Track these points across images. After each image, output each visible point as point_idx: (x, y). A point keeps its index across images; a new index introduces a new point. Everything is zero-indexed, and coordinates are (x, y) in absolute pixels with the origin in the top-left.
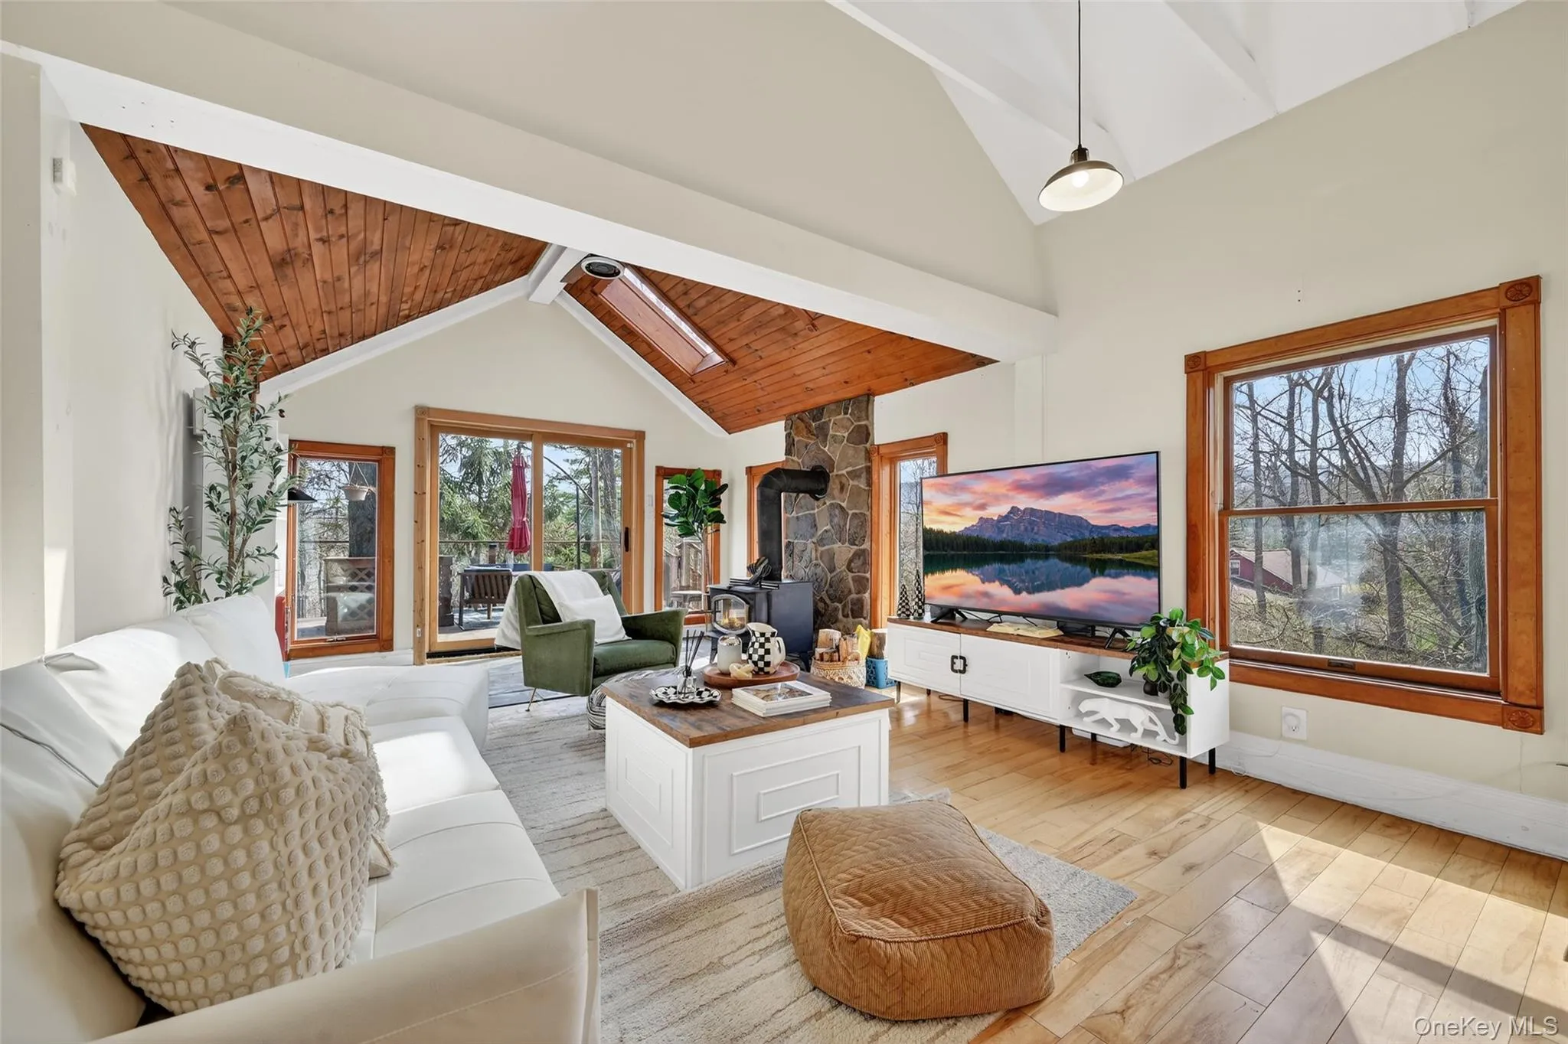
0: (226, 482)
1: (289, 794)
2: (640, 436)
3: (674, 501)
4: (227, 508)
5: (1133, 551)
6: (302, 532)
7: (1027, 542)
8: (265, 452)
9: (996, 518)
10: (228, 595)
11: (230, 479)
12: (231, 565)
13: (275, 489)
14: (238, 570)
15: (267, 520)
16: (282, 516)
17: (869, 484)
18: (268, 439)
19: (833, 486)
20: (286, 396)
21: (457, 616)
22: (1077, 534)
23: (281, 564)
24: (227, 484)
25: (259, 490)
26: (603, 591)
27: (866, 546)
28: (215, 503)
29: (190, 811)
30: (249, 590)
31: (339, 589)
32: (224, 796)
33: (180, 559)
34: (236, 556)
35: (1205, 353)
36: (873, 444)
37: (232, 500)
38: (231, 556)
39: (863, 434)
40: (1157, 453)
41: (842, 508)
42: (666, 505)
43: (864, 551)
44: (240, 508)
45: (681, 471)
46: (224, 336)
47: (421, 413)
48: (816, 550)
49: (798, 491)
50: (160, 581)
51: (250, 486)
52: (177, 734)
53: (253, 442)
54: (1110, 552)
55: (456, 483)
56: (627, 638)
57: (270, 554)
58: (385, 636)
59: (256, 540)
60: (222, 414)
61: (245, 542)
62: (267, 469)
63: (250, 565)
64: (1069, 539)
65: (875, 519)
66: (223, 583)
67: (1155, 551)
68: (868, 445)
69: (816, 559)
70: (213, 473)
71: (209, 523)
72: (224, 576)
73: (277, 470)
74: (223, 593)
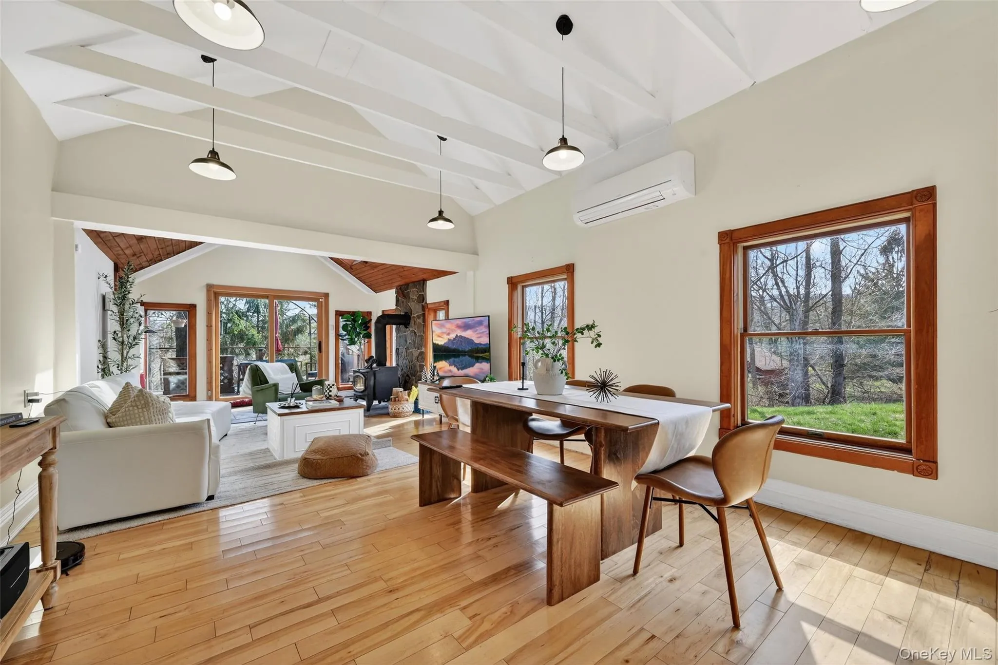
0: (119, 329)
1: (151, 405)
2: (326, 295)
3: (345, 327)
4: (120, 340)
5: (483, 353)
6: (150, 342)
7: (460, 349)
8: (135, 318)
9: (452, 339)
10: (121, 373)
11: (121, 328)
12: (123, 362)
13: (140, 332)
14: (125, 364)
15: (137, 344)
16: (142, 342)
17: (424, 321)
18: (137, 313)
19: (412, 322)
20: (144, 295)
21: (236, 388)
22: (472, 346)
23: (142, 361)
24: (120, 330)
25: (133, 332)
26: (291, 371)
27: (423, 350)
28: (116, 338)
29: (132, 406)
30: (130, 371)
31: (170, 374)
32: (138, 403)
33: (101, 359)
34: (124, 359)
35: (512, 277)
36: (426, 303)
37: (122, 337)
38: (122, 358)
39: (422, 298)
40: (489, 316)
41: (415, 332)
42: (341, 329)
43: (423, 352)
44: (126, 339)
45: (348, 313)
46: (114, 263)
47: (209, 287)
48: (406, 352)
49: (400, 324)
50: (96, 368)
51: (129, 330)
52: (126, 395)
53: (131, 314)
54: (479, 353)
55: (243, 313)
56: (300, 391)
57: (138, 357)
58: (192, 395)
59: (132, 352)
60: (119, 304)
61: (128, 352)
62: (137, 324)
63: (130, 362)
64: (470, 348)
65: (426, 337)
66: (119, 368)
67: (489, 353)
68: (423, 304)
69: (407, 356)
70: (113, 325)
71: (112, 345)
72: (119, 367)
73: (140, 324)
74: (119, 372)
